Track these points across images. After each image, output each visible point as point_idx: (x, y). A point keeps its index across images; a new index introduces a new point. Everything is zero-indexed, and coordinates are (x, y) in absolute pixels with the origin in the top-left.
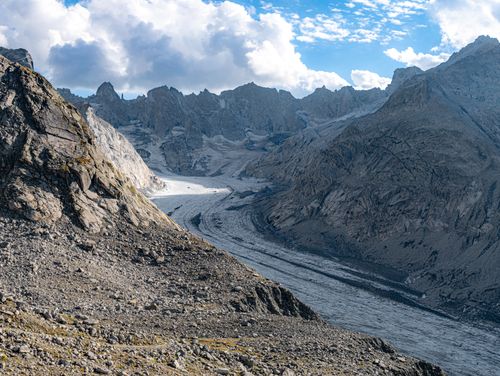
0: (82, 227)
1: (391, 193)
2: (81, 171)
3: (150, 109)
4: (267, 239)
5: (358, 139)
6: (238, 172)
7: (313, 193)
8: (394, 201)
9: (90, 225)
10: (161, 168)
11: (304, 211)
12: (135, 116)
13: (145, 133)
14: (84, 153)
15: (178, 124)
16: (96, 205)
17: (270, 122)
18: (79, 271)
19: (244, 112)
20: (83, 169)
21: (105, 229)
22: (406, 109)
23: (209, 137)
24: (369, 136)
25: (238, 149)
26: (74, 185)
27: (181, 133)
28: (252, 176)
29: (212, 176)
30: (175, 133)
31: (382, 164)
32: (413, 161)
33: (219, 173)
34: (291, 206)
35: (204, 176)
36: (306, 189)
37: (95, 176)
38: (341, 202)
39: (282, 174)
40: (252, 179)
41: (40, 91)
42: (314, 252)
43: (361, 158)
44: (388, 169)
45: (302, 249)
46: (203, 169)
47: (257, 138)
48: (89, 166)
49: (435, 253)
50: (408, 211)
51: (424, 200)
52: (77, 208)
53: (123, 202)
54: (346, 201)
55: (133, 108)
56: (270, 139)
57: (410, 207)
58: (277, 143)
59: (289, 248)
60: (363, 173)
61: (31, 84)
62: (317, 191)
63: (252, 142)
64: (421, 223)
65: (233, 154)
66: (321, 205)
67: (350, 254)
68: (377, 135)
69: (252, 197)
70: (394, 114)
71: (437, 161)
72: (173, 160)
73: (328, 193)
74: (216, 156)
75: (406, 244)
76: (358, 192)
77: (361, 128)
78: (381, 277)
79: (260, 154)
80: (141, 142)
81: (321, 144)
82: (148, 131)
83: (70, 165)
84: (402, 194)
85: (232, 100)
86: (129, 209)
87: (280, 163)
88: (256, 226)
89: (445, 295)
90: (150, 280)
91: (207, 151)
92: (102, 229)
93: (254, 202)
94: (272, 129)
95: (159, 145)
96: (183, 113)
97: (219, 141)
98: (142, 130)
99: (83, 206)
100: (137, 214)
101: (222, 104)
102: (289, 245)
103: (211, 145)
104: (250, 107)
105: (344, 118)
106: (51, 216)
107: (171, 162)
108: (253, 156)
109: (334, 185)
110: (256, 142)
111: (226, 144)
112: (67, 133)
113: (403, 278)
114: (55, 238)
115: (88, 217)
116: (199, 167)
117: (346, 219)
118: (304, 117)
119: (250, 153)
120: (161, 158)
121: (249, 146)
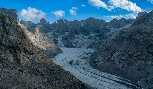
0: (20, 64)
1: (134, 53)
2: (20, 47)
3: (58, 27)
4: (94, 68)
5: (124, 35)
6: (87, 46)
7: (109, 53)
8: (135, 55)
9: (22, 64)
10: (61, 45)
11: (106, 59)
12: (53, 29)
13: (56, 34)
14: (22, 41)
15: (67, 31)
16: (25, 57)
17: (98, 30)
18: (16, 78)
19: (89, 27)
20: (21, 46)
21: (27, 65)
22: (140, 25)
23: (77, 35)
24: (128, 34)
25: (87, 39)
26: (18, 51)
27: (68, 34)
28: (91, 47)
29: (78, 48)
30: (66, 34)
31: (132, 43)
32: (142, 42)
33: (81, 47)
34: (102, 57)
35: (76, 48)
36: (107, 52)
37: (25, 48)
38: (118, 56)
39: (101, 47)
40: (91, 49)
41: (9, 22)
42: (108, 72)
43: (125, 41)
44: (134, 44)
45: (105, 71)
46: (76, 46)
47: (93, 35)
48: (23, 45)
49: (148, 72)
50: (140, 58)
51: (145, 55)
52: (18, 58)
53: (34, 56)
54: (120, 56)
55: (52, 27)
56: (98, 36)
57: (140, 57)
58: (100, 37)
59: (100, 71)
60: (125, 46)
61: (6, 20)
62: (111, 52)
63: (92, 37)
64: (144, 62)
65: (85, 41)
66: (112, 57)
67: (120, 73)
68: (131, 34)
69: (91, 54)
70: (136, 27)
71: (149, 42)
72: (65, 43)
73: (114, 53)
74: (80, 41)
75: (139, 70)
76: (124, 52)
77: (125, 31)
78: (129, 81)
79: (94, 40)
80: (55, 37)
81: (113, 37)
82: (57, 34)
83: (17, 45)
84: (138, 53)
85: (85, 23)
86: (36, 58)
87: (100, 43)
88: (90, 64)
89: (151, 88)
90: (39, 80)
91: (77, 40)
92: (26, 65)
93: (91, 56)
94: (98, 32)
95: (61, 38)
96: (69, 28)
97: (81, 36)
98: (55, 33)
99: (21, 58)
100: (38, 60)
101: (82, 24)
102: (100, 70)
103: (78, 38)
104: (91, 25)
105: (122, 28)
106: (10, 61)
107: (65, 44)
108: (92, 41)
109: (116, 50)
110: (93, 37)
111: (83, 37)
112: (16, 35)
113: (136, 81)
114: (10, 68)
115: (22, 61)
116: (74, 45)
117: (120, 61)
118: (109, 28)
119: (91, 40)
120: (62, 43)
121: (91, 38)
